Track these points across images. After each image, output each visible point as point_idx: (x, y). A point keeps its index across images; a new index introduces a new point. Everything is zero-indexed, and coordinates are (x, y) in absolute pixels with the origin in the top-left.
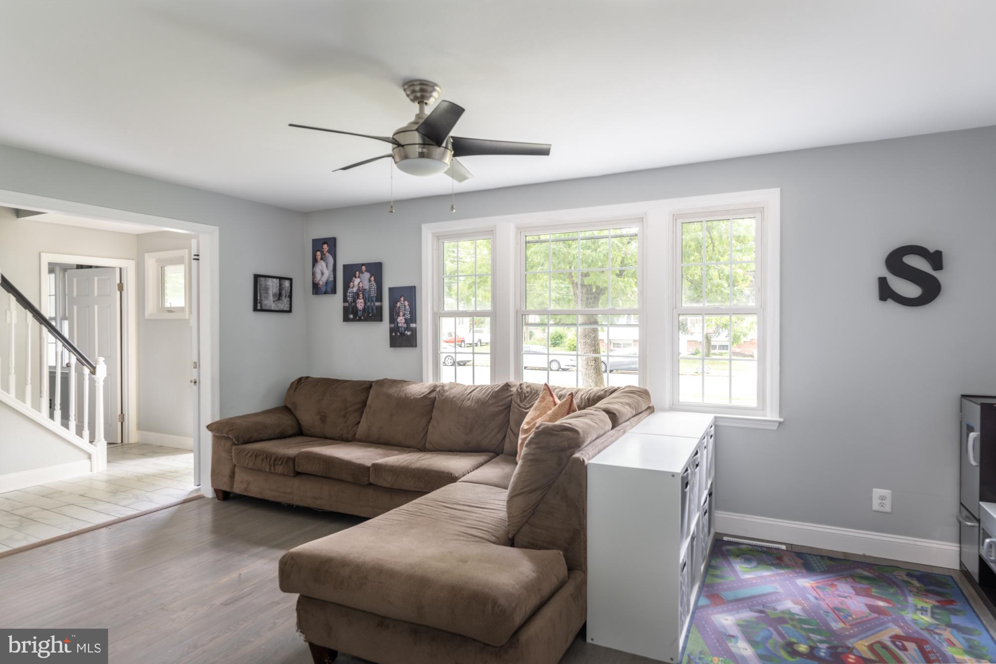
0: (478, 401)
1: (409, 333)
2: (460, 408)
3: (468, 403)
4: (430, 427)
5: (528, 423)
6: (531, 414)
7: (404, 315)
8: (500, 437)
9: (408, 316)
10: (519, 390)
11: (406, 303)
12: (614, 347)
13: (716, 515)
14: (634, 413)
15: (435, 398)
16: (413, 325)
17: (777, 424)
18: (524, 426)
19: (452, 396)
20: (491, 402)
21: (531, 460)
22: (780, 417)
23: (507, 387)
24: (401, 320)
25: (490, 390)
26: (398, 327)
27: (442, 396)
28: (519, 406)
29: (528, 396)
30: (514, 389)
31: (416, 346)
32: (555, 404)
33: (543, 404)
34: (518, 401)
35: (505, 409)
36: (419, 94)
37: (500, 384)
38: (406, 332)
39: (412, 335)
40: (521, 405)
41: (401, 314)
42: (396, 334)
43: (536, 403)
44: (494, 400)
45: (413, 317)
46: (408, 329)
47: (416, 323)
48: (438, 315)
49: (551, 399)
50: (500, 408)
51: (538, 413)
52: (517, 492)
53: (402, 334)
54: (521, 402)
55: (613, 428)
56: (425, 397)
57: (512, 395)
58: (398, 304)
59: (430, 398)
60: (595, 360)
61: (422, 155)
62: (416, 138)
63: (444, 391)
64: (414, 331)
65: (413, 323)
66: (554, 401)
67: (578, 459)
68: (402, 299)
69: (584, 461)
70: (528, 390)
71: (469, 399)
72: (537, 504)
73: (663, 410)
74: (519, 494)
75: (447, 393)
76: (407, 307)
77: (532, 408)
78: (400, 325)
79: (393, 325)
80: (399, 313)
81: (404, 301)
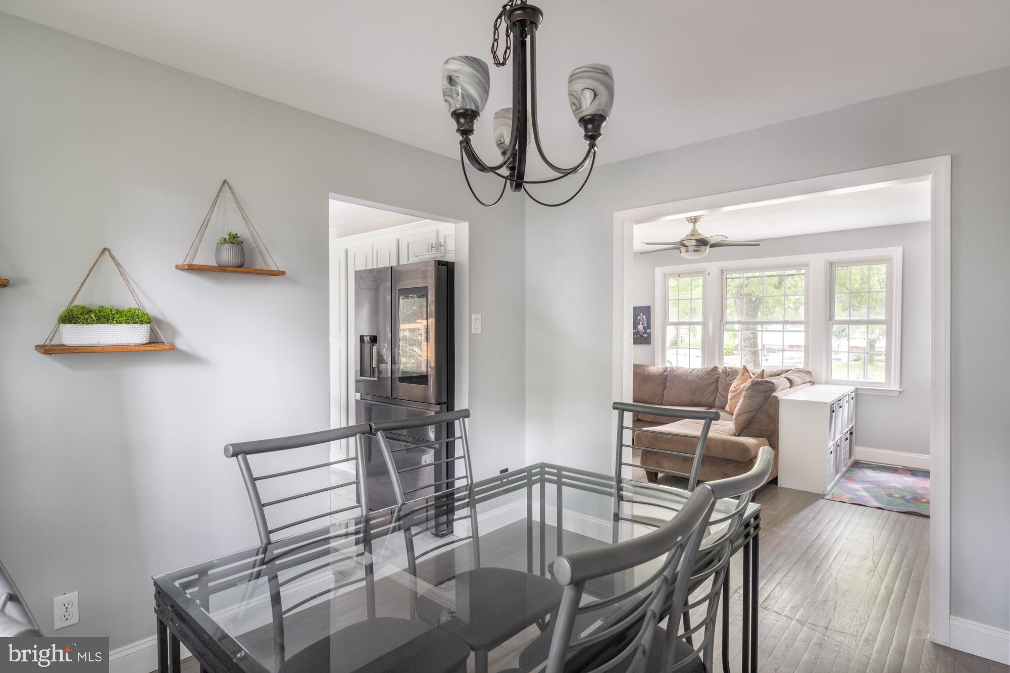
0: (697, 376)
1: (646, 336)
2: (686, 381)
3: (691, 378)
4: (665, 392)
5: (734, 387)
6: (735, 383)
7: (642, 324)
8: (712, 397)
9: (646, 325)
10: (724, 370)
11: (644, 317)
12: (767, 352)
13: (856, 449)
14: (802, 382)
15: (667, 375)
16: (648, 331)
17: (898, 393)
18: (731, 388)
19: (679, 374)
20: (706, 377)
21: (749, 397)
22: (900, 388)
23: (715, 368)
24: (640, 327)
25: (704, 371)
26: (638, 332)
27: (673, 373)
28: (725, 379)
29: (731, 374)
30: (720, 370)
31: (650, 344)
32: (751, 378)
33: (744, 377)
34: (724, 377)
35: (715, 381)
36: (693, 221)
37: (710, 367)
38: (644, 335)
39: (648, 337)
40: (726, 379)
41: (641, 323)
42: (637, 336)
43: (738, 377)
44: (708, 376)
45: (648, 326)
46: (645, 333)
47: (650, 329)
48: (665, 324)
49: (748, 374)
50: (712, 381)
51: (740, 382)
52: (741, 413)
53: (641, 336)
54: (726, 377)
55: (790, 387)
56: (661, 374)
57: (719, 373)
58: (639, 317)
59: (664, 375)
60: (754, 362)
61: (695, 251)
62: (694, 243)
63: (673, 371)
64: (649, 334)
65: (648, 329)
66: (750, 376)
67: (775, 396)
68: (641, 314)
69: (778, 397)
70: (730, 370)
71: (691, 375)
72: (753, 418)
73: (820, 383)
74: (742, 414)
75: (676, 372)
76: (645, 319)
77: (736, 380)
78: (640, 330)
79: (635, 331)
80: (639, 323)
81: (643, 315)
